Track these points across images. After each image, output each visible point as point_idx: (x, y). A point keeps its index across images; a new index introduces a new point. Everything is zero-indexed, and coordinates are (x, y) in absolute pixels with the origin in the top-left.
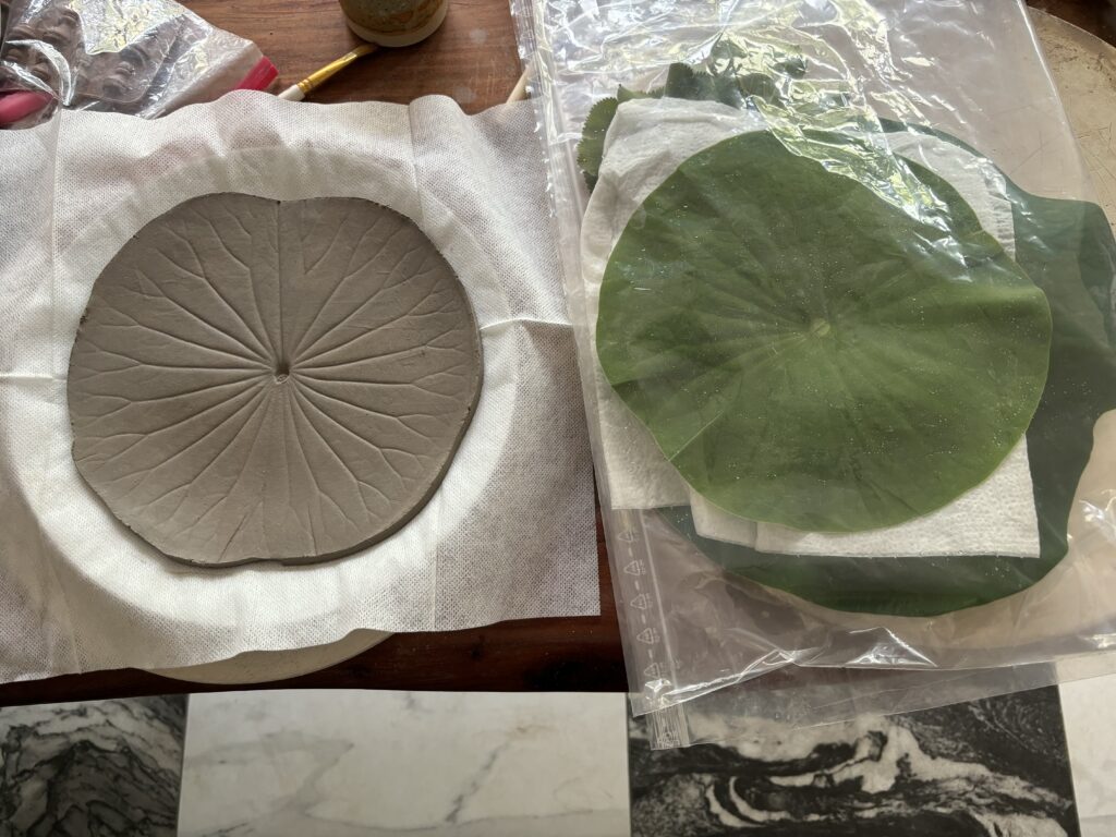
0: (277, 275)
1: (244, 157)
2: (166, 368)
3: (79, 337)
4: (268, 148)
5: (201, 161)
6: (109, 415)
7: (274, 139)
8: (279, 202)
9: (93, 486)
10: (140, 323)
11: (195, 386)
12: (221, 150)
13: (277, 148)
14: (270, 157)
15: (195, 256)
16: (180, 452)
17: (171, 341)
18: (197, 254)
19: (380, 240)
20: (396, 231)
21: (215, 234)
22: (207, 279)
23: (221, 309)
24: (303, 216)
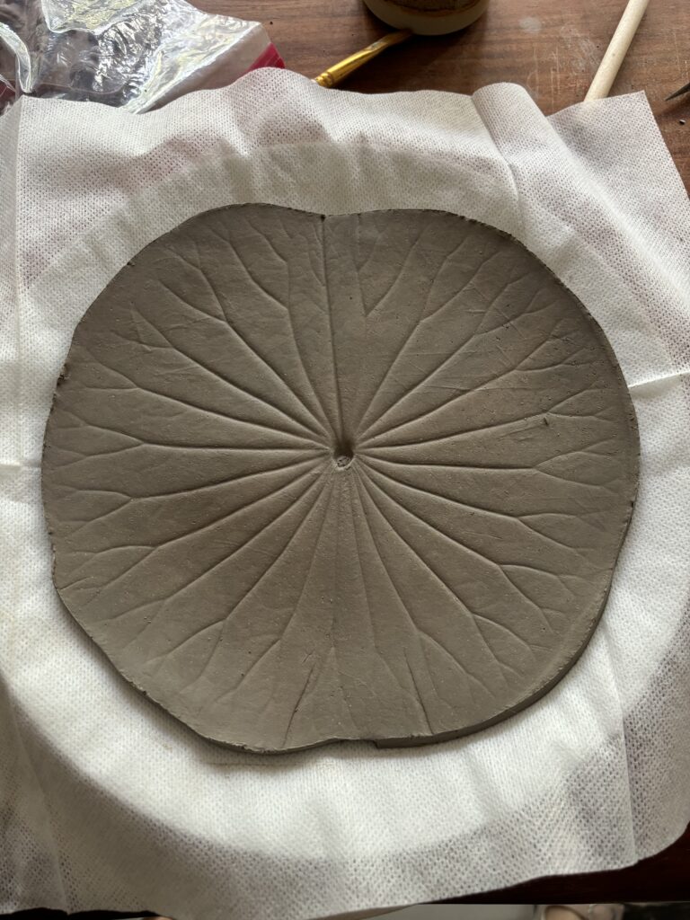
0: (327, 317)
1: (273, 157)
2: (180, 449)
3: (56, 406)
4: (307, 145)
5: (216, 163)
6: (101, 519)
7: (315, 132)
8: (323, 217)
9: (87, 628)
10: (139, 386)
11: (223, 473)
12: (242, 147)
13: (319, 144)
14: (309, 157)
15: (212, 291)
16: (205, 571)
17: (186, 410)
18: (214, 287)
19: (470, 268)
20: (492, 254)
21: (238, 260)
22: (230, 322)
23: (252, 365)
24: (358, 235)
